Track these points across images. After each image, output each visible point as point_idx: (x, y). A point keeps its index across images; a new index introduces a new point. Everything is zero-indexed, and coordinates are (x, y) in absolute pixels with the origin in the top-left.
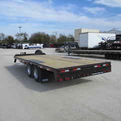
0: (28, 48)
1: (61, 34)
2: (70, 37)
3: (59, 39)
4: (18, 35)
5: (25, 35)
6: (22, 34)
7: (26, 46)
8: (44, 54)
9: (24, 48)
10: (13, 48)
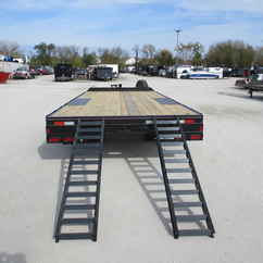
0: (188, 77)
4: (182, 48)
5: (196, 48)
6: (189, 47)
7: (185, 72)
8: (151, 89)
9: (179, 76)
10: (162, 76)
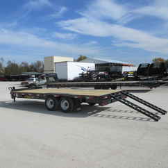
1: (9, 62)
2: (23, 65)
3: (6, 69)
